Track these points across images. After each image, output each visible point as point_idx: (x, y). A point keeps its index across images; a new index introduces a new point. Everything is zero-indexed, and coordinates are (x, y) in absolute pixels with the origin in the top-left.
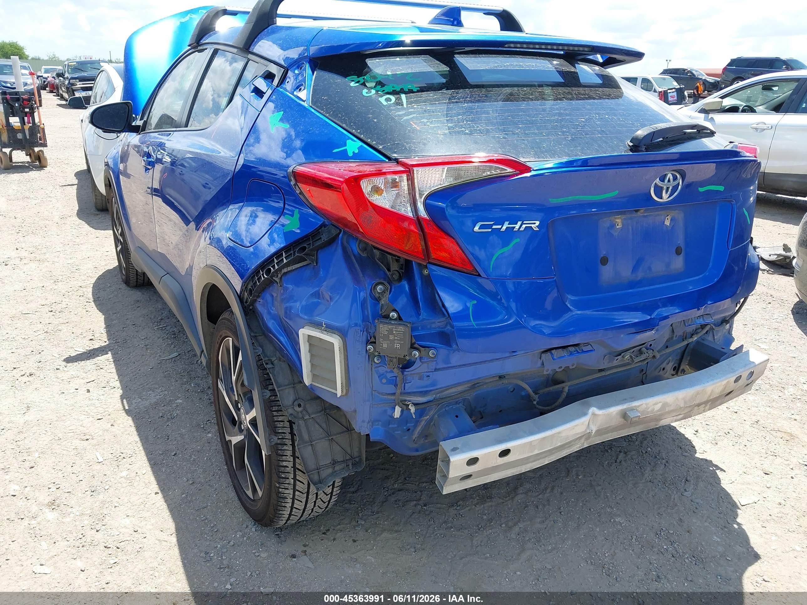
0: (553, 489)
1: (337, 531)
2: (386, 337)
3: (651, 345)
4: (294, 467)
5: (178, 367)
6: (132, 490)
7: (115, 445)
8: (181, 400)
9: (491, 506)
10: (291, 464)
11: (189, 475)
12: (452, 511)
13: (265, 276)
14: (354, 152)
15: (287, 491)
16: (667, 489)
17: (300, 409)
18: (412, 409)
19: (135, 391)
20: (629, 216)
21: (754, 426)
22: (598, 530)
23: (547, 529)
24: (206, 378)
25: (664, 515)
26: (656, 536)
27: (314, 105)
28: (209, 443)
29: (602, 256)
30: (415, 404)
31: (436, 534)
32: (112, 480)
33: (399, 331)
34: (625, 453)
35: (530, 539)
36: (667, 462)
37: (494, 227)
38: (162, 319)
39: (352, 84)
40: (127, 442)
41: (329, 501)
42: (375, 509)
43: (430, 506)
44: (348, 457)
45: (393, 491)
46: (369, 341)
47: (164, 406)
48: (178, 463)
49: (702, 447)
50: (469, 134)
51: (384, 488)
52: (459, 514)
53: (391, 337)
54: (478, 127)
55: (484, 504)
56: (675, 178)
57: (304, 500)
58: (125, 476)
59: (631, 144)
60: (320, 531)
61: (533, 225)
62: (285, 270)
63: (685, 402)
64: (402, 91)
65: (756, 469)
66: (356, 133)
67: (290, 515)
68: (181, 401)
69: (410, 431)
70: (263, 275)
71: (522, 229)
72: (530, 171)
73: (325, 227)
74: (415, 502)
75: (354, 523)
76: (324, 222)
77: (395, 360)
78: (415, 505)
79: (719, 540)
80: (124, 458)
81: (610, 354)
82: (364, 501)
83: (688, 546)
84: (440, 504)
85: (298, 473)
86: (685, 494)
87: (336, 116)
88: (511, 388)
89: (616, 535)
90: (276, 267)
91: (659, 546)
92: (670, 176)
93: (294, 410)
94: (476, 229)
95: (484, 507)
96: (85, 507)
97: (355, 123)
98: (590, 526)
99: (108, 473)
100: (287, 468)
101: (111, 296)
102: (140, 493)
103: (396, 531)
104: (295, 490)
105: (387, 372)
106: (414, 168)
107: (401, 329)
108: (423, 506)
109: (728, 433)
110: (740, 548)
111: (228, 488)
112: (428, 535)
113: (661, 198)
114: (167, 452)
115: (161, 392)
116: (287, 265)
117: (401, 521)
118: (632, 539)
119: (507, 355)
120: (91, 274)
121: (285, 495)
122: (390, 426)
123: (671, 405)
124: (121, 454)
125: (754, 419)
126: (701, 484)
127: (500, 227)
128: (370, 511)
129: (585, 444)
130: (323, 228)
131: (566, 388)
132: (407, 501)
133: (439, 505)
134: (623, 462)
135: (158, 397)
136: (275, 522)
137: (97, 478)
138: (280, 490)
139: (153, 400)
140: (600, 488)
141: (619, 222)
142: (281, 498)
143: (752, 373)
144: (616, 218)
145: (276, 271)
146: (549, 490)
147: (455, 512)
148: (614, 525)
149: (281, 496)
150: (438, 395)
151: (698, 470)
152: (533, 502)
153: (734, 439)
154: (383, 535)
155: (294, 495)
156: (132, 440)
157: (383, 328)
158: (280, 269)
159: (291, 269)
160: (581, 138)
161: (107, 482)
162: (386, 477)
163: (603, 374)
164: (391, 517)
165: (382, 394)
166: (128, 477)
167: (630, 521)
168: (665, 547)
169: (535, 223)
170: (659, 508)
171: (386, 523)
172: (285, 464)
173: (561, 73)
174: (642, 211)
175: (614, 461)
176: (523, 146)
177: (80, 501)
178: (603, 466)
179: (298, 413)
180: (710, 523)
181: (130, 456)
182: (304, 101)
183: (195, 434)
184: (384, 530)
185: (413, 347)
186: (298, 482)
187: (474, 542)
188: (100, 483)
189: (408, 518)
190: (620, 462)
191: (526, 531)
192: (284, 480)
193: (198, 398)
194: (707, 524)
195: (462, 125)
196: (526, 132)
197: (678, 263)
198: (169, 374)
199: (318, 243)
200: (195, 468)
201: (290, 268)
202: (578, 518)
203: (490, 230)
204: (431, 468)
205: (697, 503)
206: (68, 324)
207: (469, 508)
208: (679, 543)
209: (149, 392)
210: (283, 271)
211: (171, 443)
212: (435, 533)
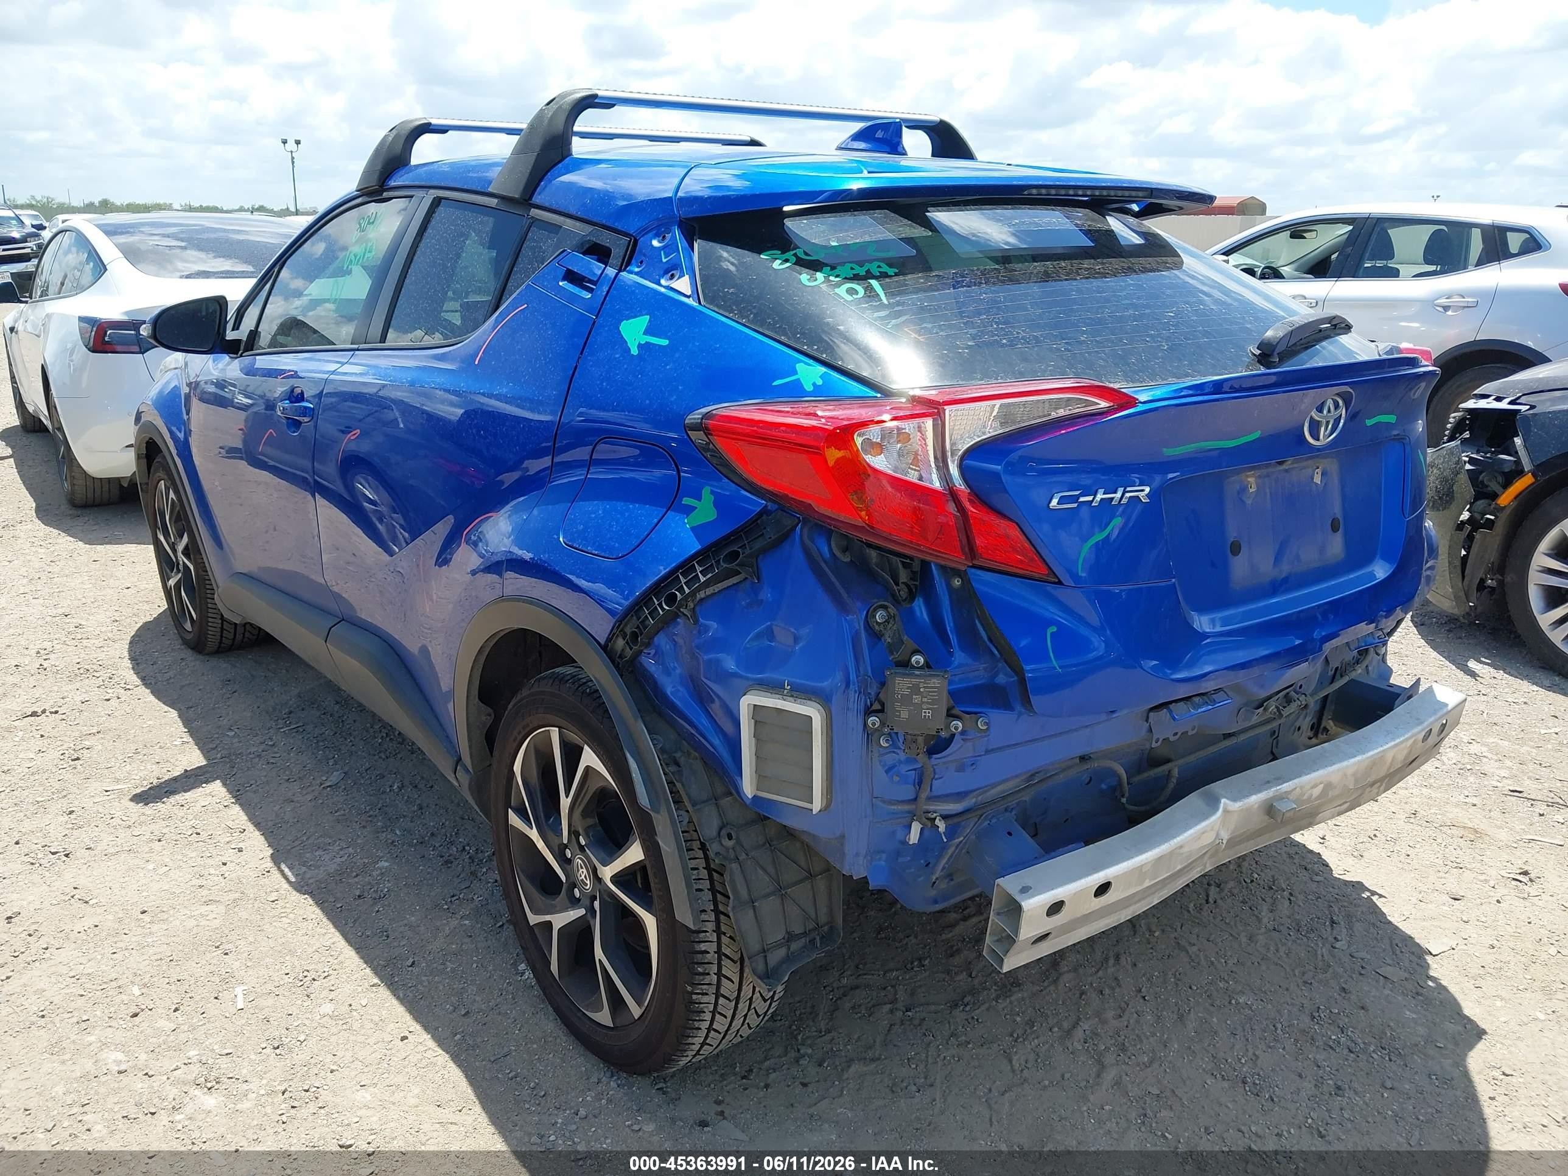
0: (1117, 958)
1: (767, 1070)
2: (906, 700)
3: (1301, 687)
4: (719, 952)
5: (356, 801)
6: (352, 1038)
7: (287, 958)
8: (386, 861)
9: (1023, 999)
10: (713, 947)
11: (454, 999)
12: (959, 1015)
13: (665, 607)
14: (814, 384)
15: (705, 999)
16: (1305, 939)
17: (729, 843)
18: (942, 826)
19: (289, 851)
20: (1264, 471)
21: (1412, 820)
22: (1215, 1020)
23: (1130, 1028)
24: (420, 817)
25: (1315, 984)
26: (1313, 1021)
27: (711, 304)
28: (471, 936)
29: (1232, 540)
30: (944, 817)
31: (945, 1058)
32: (307, 1022)
33: (932, 687)
34: (1219, 886)
35: (1107, 1049)
36: (1291, 894)
37: (1082, 499)
38: (291, 712)
39: (777, 265)
40: (310, 950)
41: (766, 1013)
42: (823, 1025)
43: (918, 1009)
44: (811, 925)
45: (842, 991)
46: (869, 709)
47: (357, 875)
48: (424, 978)
49: (1340, 863)
50: (1010, 346)
51: (825, 987)
52: (973, 1018)
53: (916, 699)
54: (1018, 333)
55: (1011, 996)
56: (1337, 406)
57: (729, 1014)
58: (331, 1013)
59: (1258, 352)
60: (735, 1074)
61: (1141, 494)
62: (701, 595)
63: (1356, 781)
64: (869, 275)
65: (1436, 893)
66: (809, 351)
67: (703, 1044)
68: (386, 864)
69: (930, 865)
70: (660, 605)
71: (1124, 501)
72: (1134, 406)
73: (768, 516)
74: (889, 1006)
75: (792, 1054)
76: (766, 506)
77: (920, 739)
78: (891, 1011)
79: (1414, 1016)
80: (314, 980)
81: (1246, 705)
82: (798, 1013)
83: (1370, 1031)
84: (934, 1004)
85: (725, 962)
86: (1338, 944)
87: (762, 323)
88: (1085, 778)
89: (1248, 1025)
90: (687, 591)
91: (1323, 1036)
92: (1330, 403)
93: (722, 844)
94: (1054, 502)
95: (1011, 1002)
96: (272, 1078)
97: (803, 334)
98: (1200, 1015)
99: (294, 1010)
100: (708, 955)
101: (171, 674)
102: (371, 1041)
103: (873, 1060)
104: (718, 995)
105: (900, 762)
106: (945, 407)
107: (934, 683)
108: (904, 1010)
109: (1375, 836)
110: (1452, 1025)
111: (538, 1016)
112: (930, 1061)
113: (1318, 440)
114: (395, 961)
115: (341, 850)
116: (707, 584)
117: (875, 1042)
118: (1276, 1029)
119: (1104, 717)
120: (109, 635)
121: (702, 1005)
122: (900, 860)
123: (1335, 787)
124: (306, 973)
125: (1409, 809)
126: (1358, 926)
127: (1090, 498)
128: (814, 1029)
129: (1208, 865)
130: (764, 517)
131: (1175, 769)
132: (874, 1006)
133: (933, 1008)
134: (1219, 901)
135: (338, 860)
136: (674, 1060)
137: (276, 1023)
138: (694, 997)
139: (332, 867)
140: (1195, 949)
141: (1252, 481)
142: (692, 1011)
143: (1444, 726)
144: (1248, 476)
145: (686, 598)
146: (1111, 962)
147: (964, 1016)
148: (1239, 1010)
149: (695, 1009)
150: (980, 798)
151: (1346, 904)
152: (1092, 984)
153: (1386, 846)
154: (852, 1069)
155: (716, 1004)
156: (318, 945)
157: (901, 684)
158: (693, 594)
159: (712, 592)
160: (1180, 345)
161: (299, 1028)
162: (821, 966)
163: (1233, 741)
164: (856, 1037)
165: (891, 802)
166: (336, 1013)
167: (1262, 1000)
168: (1333, 1037)
169: (1143, 490)
170: (1304, 974)
171: (849, 1047)
172: (703, 947)
173: (1088, 233)
174: (1289, 462)
175: (1204, 902)
176: (1101, 362)
177: (259, 1069)
178: (1189, 911)
179: (727, 849)
180: (1391, 991)
181: (326, 974)
182: (688, 297)
183: (438, 924)
184: (850, 1062)
185: (950, 715)
186: (724, 981)
187: (1014, 1063)
188: (284, 1031)
189: (886, 1035)
190: (1215, 902)
191: (1097, 1034)
192: (701, 978)
193: (418, 857)
194: (1387, 992)
195: (992, 331)
196: (1097, 339)
197: (1336, 547)
198: (344, 815)
199: (758, 545)
200: (461, 986)
201: (709, 591)
202: (1176, 1004)
203: (1075, 505)
204: (897, 944)
205: (1362, 959)
206: (100, 735)
207: (987, 1005)
208: (1354, 1028)
209: (317, 853)
210: (698, 597)
211: (395, 944)
212: (942, 1056)
